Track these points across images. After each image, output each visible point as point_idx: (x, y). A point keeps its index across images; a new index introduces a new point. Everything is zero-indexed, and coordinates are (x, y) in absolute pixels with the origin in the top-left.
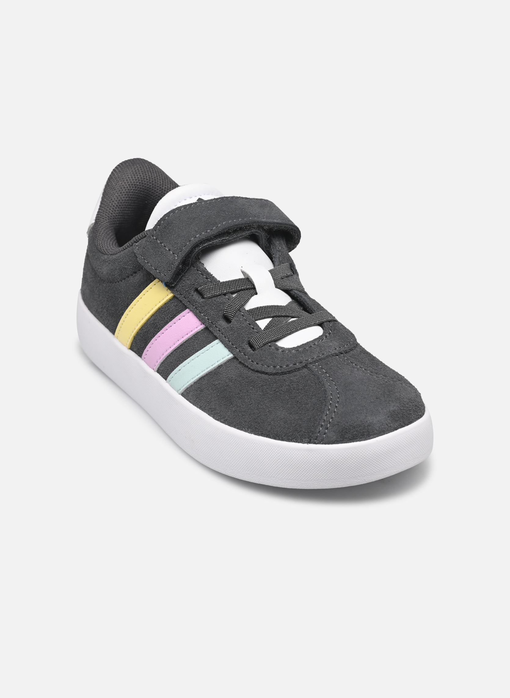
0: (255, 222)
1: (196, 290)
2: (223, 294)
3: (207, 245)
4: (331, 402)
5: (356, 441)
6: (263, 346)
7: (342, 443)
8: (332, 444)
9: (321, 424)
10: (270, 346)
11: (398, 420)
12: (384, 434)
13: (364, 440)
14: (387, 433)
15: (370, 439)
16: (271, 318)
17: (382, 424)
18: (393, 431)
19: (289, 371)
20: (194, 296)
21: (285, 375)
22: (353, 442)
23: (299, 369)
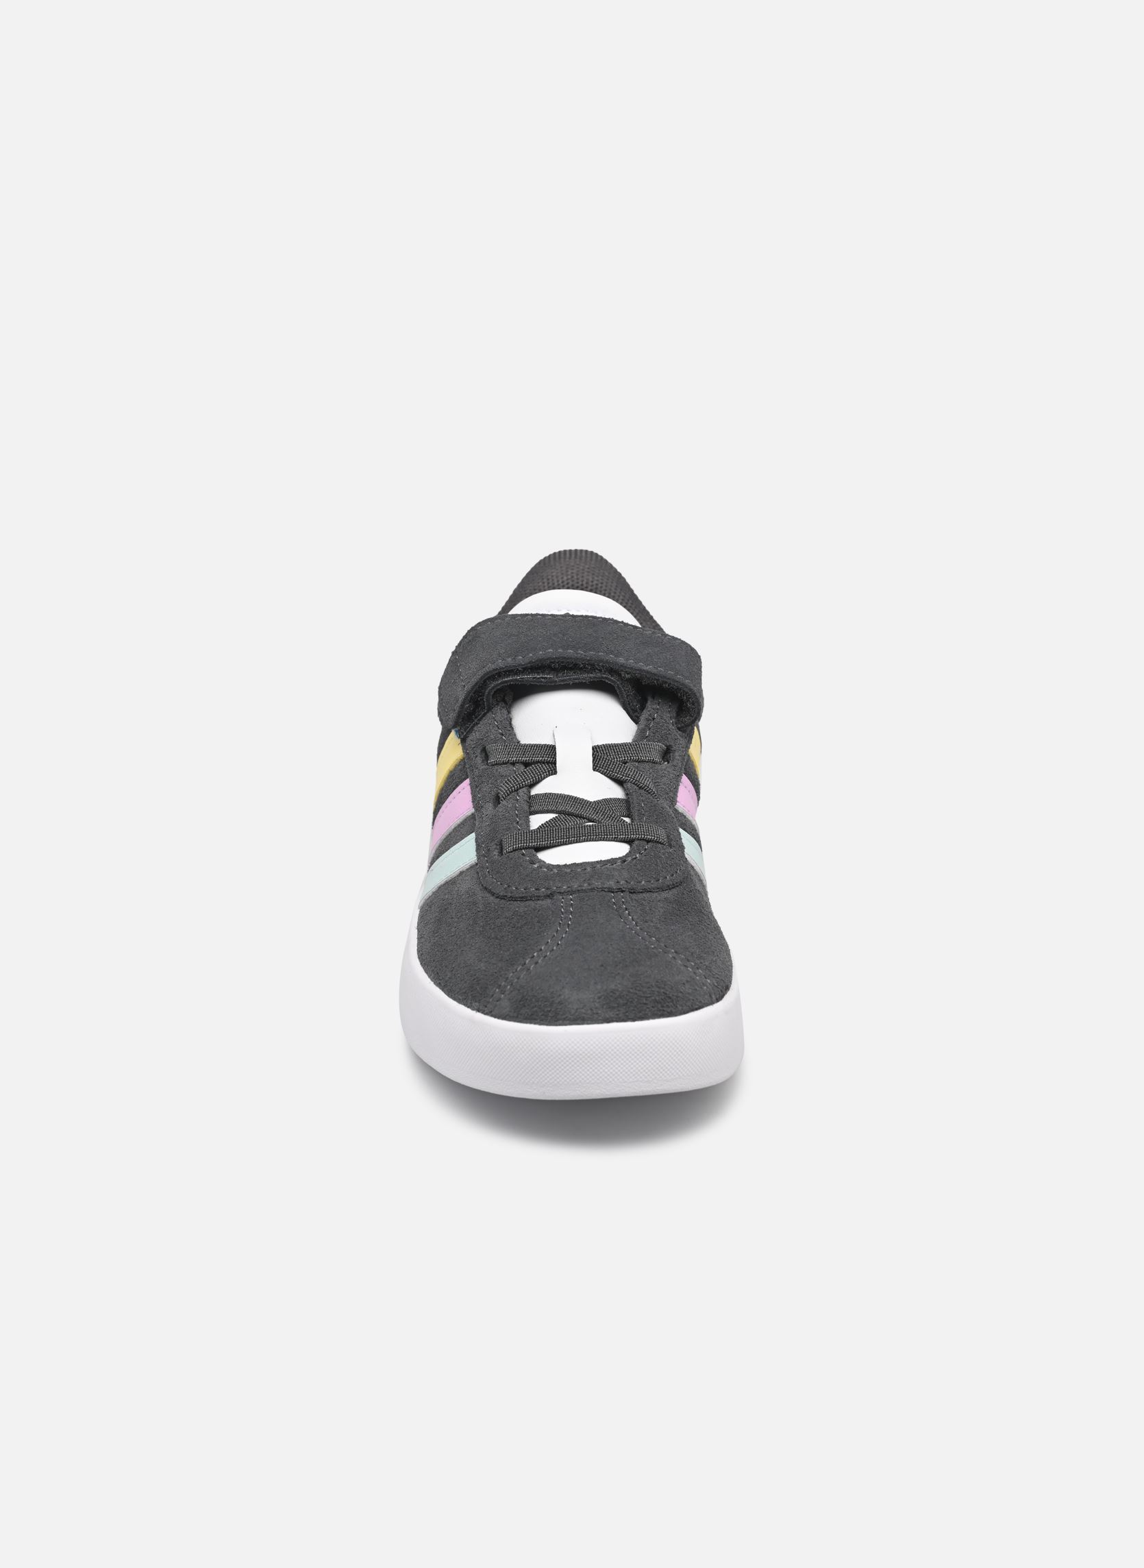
0: (602, 661)
1: (484, 750)
2: (511, 763)
3: (512, 680)
4: (535, 954)
5: (535, 1024)
6: (512, 852)
7: (515, 1021)
8: (498, 1018)
9: (499, 983)
10: (523, 854)
11: (614, 1008)
12: (583, 1024)
13: (547, 1025)
14: (588, 1024)
15: (557, 1025)
16: (556, 813)
17: (585, 1006)
18: (602, 1023)
19: (522, 897)
20: (478, 758)
21: (515, 902)
22: (531, 1023)
23: (538, 898)
